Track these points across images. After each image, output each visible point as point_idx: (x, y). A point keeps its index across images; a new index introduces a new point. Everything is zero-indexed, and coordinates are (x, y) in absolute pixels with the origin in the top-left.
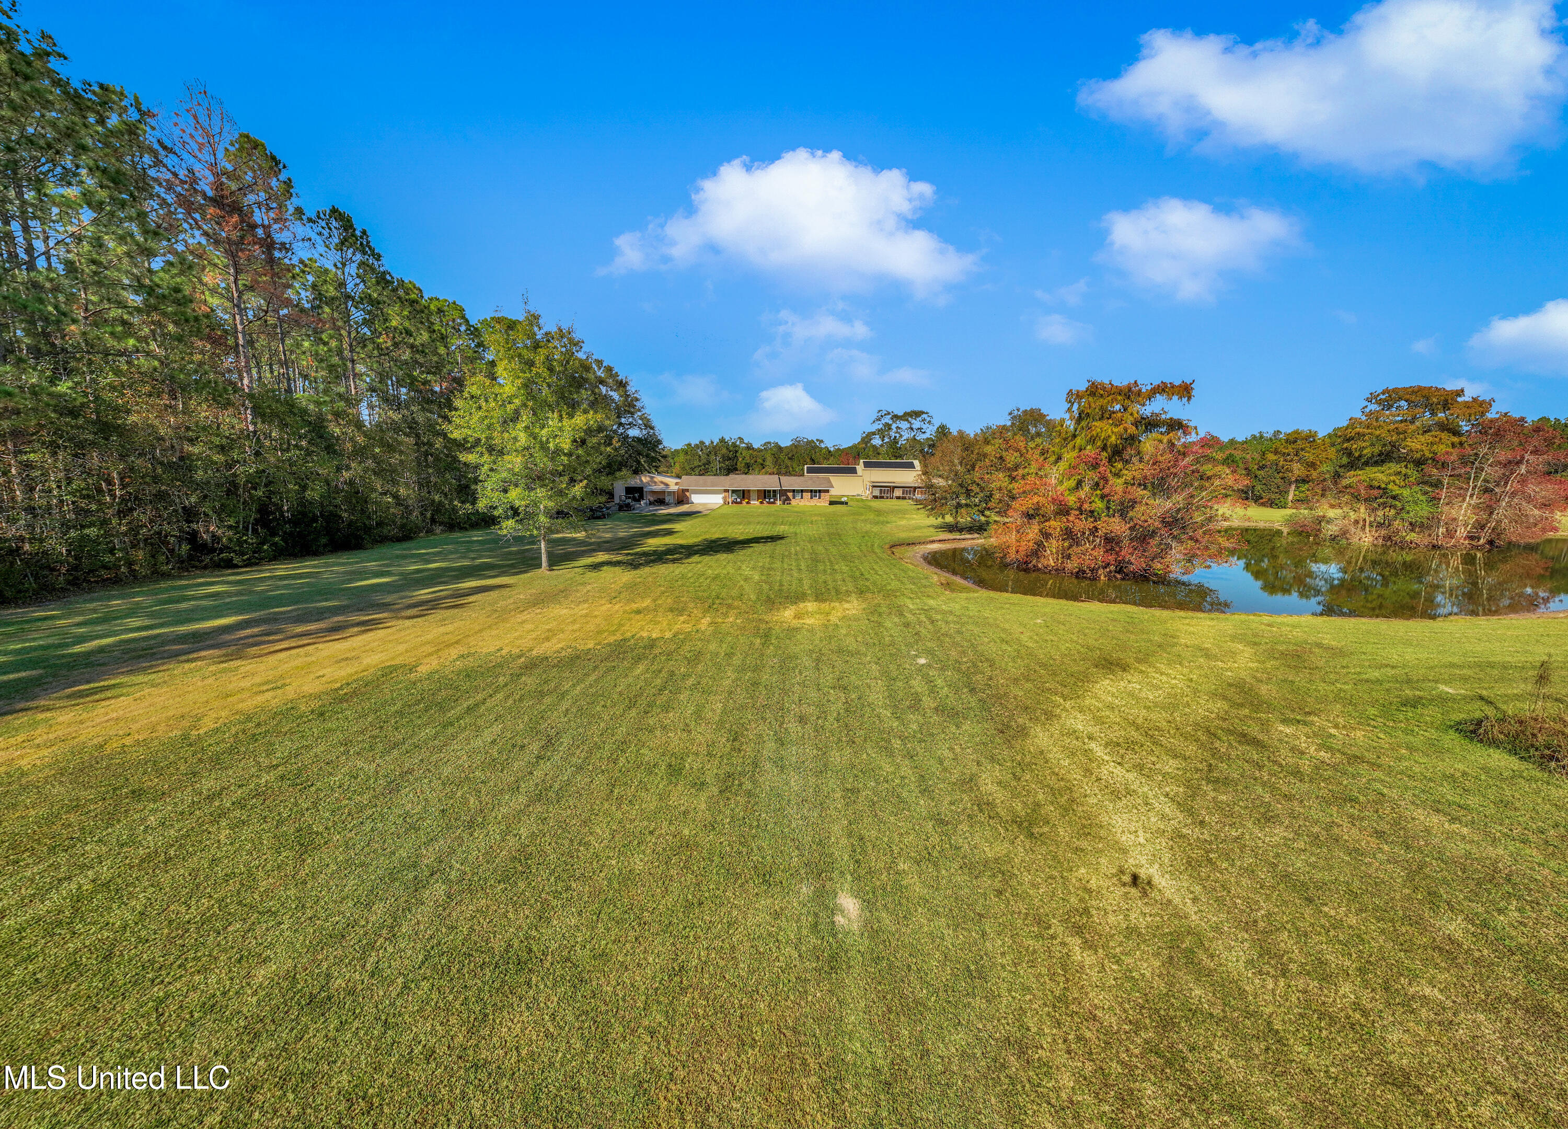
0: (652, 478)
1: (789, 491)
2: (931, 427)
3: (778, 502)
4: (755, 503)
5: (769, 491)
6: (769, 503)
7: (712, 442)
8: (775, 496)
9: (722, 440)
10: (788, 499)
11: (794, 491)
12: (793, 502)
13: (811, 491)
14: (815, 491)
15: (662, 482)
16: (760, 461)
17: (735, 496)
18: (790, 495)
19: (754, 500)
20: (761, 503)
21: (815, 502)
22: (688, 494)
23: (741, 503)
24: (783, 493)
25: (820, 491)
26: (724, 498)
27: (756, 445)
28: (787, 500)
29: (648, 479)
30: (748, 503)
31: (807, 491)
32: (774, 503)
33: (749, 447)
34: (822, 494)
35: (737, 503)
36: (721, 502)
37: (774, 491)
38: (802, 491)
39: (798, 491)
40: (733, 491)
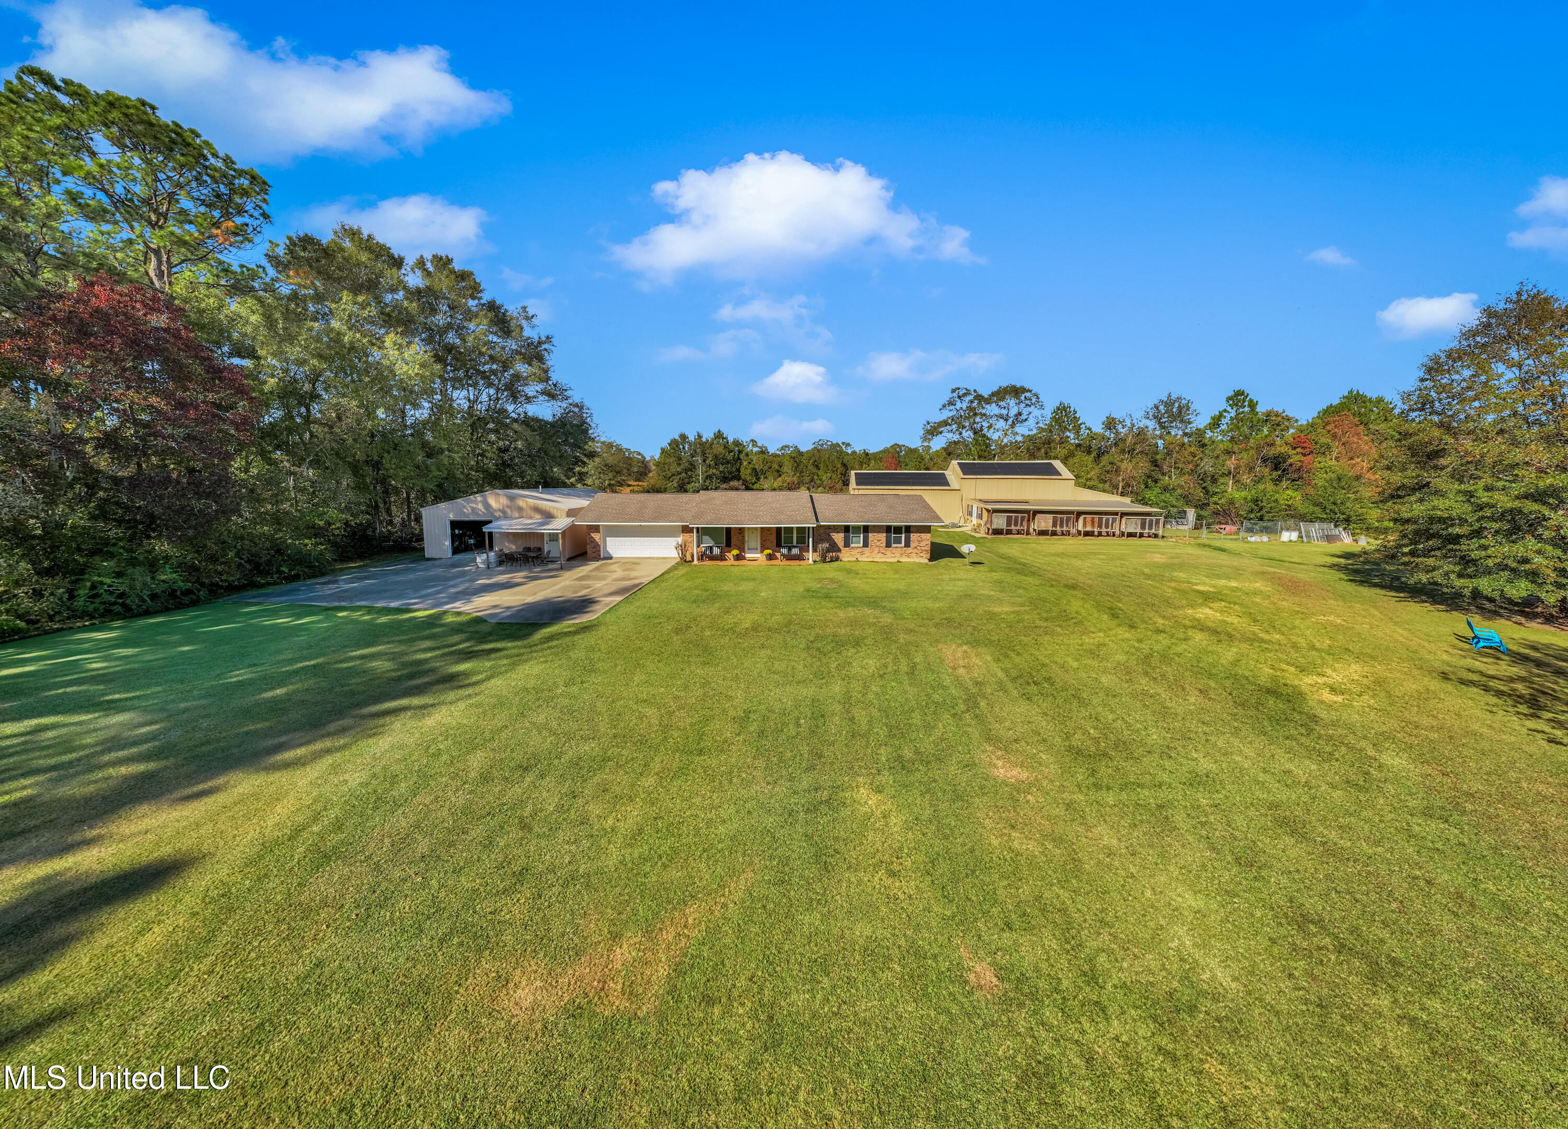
0: (512, 498)
1: (836, 529)
2: (1036, 412)
3: (811, 556)
4: (756, 557)
5: (789, 530)
6: (789, 558)
7: (700, 437)
8: (802, 540)
9: (719, 435)
10: (834, 547)
11: (847, 529)
12: (847, 556)
13: (888, 529)
14: (898, 530)
15: (537, 510)
16: (775, 466)
17: (708, 542)
18: (839, 538)
19: (753, 550)
20: (770, 557)
21: (895, 555)
22: (596, 536)
23: (722, 558)
24: (822, 534)
25: (908, 529)
26: (683, 548)
27: (772, 450)
28: (830, 554)
29: (504, 501)
30: (738, 558)
31: (877, 529)
32: (799, 558)
33: (763, 452)
34: (914, 537)
35: (713, 558)
36: (674, 554)
37: (801, 530)
38: (866, 529)
39: (857, 529)
40: (702, 532)
